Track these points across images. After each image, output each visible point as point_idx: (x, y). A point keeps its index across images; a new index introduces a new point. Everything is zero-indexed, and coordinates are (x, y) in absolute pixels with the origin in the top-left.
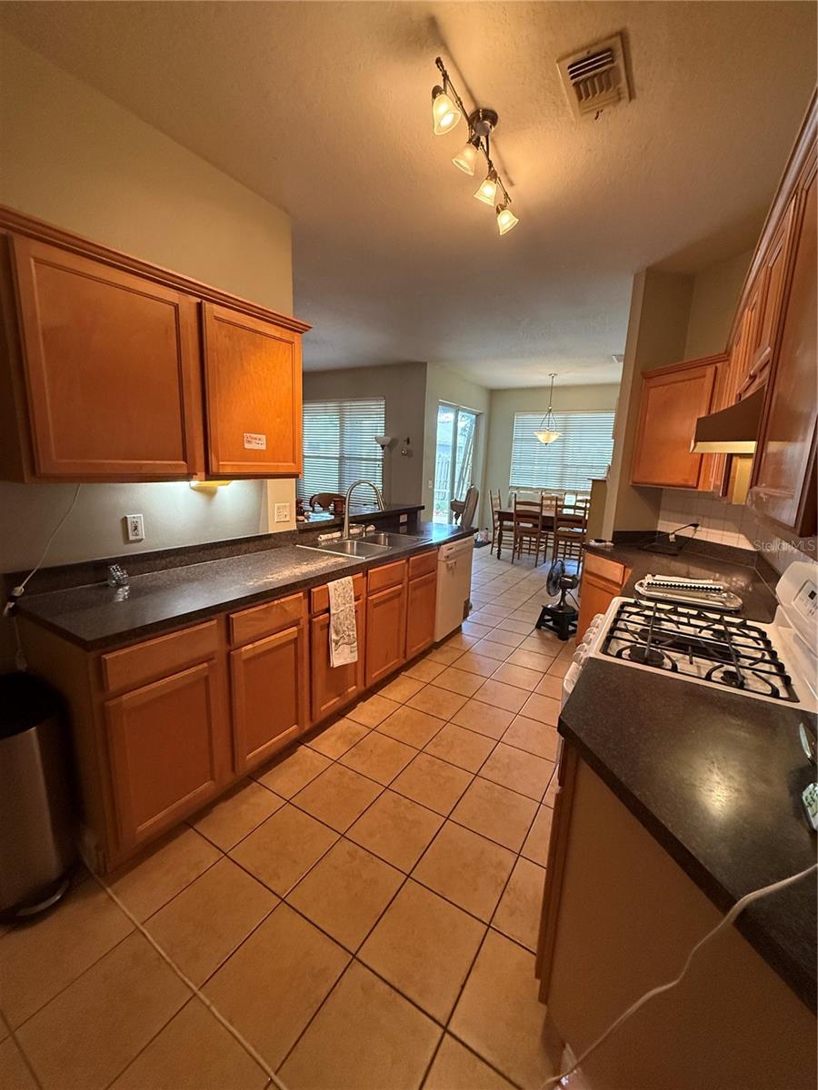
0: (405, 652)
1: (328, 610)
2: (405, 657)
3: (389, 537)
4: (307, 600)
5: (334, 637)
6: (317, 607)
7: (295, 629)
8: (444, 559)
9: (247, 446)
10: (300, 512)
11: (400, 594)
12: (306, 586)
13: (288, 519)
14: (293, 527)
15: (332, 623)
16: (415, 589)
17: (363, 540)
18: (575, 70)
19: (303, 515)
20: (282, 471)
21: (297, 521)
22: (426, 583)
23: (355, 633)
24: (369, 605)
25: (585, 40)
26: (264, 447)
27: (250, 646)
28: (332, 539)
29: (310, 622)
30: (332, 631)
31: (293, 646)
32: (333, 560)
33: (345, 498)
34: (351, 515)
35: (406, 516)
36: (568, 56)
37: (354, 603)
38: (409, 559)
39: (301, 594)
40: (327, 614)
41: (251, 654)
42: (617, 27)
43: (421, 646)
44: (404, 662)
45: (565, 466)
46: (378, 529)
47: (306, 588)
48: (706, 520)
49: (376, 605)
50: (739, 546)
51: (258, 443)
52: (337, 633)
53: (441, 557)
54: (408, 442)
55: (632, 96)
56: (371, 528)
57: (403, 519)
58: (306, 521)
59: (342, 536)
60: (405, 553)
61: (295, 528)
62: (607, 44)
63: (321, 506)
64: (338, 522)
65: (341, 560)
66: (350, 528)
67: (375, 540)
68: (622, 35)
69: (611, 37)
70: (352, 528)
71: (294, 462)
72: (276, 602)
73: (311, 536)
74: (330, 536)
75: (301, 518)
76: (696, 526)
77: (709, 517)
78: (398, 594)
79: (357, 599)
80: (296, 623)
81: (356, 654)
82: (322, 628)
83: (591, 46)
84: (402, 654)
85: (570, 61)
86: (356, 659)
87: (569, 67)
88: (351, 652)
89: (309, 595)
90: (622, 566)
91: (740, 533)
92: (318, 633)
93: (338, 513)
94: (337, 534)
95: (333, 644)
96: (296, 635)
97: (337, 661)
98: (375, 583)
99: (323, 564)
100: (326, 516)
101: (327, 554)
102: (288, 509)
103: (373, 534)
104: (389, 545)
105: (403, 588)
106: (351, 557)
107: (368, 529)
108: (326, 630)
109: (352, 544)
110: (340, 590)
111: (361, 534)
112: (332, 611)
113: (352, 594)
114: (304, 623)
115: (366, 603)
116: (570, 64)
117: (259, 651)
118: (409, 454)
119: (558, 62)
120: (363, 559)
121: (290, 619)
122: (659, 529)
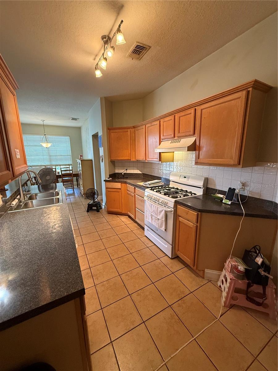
18: (137, 47)
25: (144, 43)
36: (139, 43)
42: (150, 45)
45: (50, 156)
48: (129, 168)
50: (138, 173)
55: (140, 60)
61: (2, 203)
62: (147, 47)
68: (150, 47)
69: (148, 46)
76: (127, 170)
77: (130, 167)
83: (145, 45)
85: (138, 44)
87: (137, 45)
90: (120, 183)
91: (138, 170)
116: (138, 45)
119: (136, 42)
122: (116, 172)
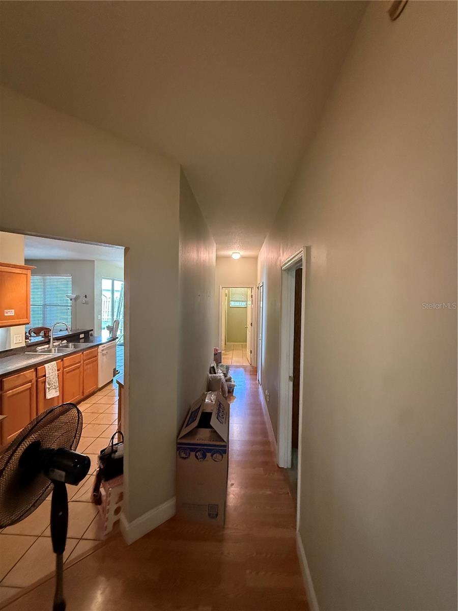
0: (83, 392)
1: (45, 376)
2: (83, 395)
3: (74, 345)
4: (35, 373)
5: (47, 386)
6: (40, 374)
7: (30, 384)
8: (100, 351)
9: (6, 315)
10: (27, 338)
11: (79, 368)
12: (35, 367)
13: (21, 341)
14: (24, 345)
15: (47, 380)
16: (87, 365)
17: (60, 347)
19: (28, 339)
20: (21, 323)
21: (26, 342)
22: (92, 362)
23: (58, 384)
24: (64, 373)
26: (13, 314)
27: (11, 391)
28: (44, 348)
29: (37, 381)
30: (47, 384)
31: (29, 391)
32: (46, 357)
33: (51, 330)
34: (54, 337)
35: (83, 335)
37: (57, 372)
38: (83, 353)
39: (33, 370)
40: (44, 378)
41: (11, 394)
43: (91, 390)
44: (82, 397)
46: (68, 342)
47: (35, 368)
49: (68, 373)
51: (11, 313)
52: (49, 384)
53: (99, 350)
54: (86, 297)
56: (65, 341)
57: (82, 336)
58: (30, 342)
59: (49, 347)
60: (81, 350)
61: (25, 345)
63: (35, 334)
64: (47, 341)
65: (50, 356)
66: (53, 343)
67: (67, 347)
70: (55, 342)
71: (27, 318)
72: (22, 373)
73: (33, 348)
74: (43, 347)
75: (27, 341)
78: (79, 367)
79: (58, 370)
80: (30, 381)
81: (58, 392)
82: (42, 383)
84: (81, 394)
86: (58, 395)
88: (56, 392)
89: (36, 370)
92: (41, 386)
93: (46, 335)
94: (47, 346)
95: (47, 389)
96: (30, 386)
97: (49, 396)
98: (66, 364)
99: (42, 358)
100: (40, 339)
101: (42, 355)
102: (21, 337)
103: (66, 344)
104: (74, 348)
105: (81, 365)
106: (55, 354)
107: (63, 342)
108: (44, 384)
109: (55, 350)
110: (50, 367)
111: (59, 345)
112: (47, 376)
113: (56, 368)
114: (34, 381)
115: (63, 373)
117: (14, 393)
118: (86, 303)
120: (61, 354)
121: (28, 380)
